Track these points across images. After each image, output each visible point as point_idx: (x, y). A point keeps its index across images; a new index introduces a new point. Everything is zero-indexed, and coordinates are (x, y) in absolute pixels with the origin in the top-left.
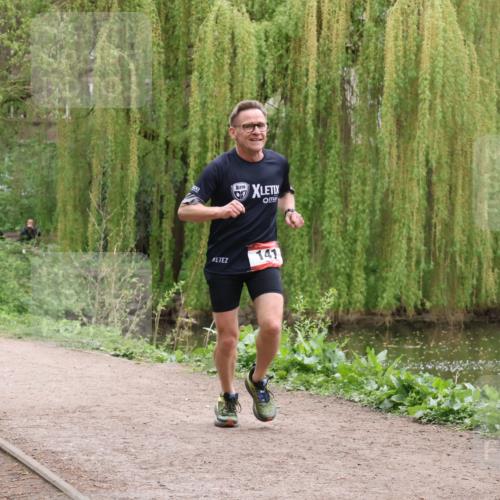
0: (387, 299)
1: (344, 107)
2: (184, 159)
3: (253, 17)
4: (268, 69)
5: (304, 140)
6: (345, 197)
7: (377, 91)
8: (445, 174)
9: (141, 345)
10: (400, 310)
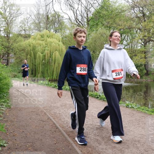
0: (54, 78)
1: (50, 62)
2: (36, 66)
3: (42, 54)
4: (43, 58)
5: (46, 64)
6: (50, 69)
7: (52, 60)
8: (58, 67)
9: (32, 82)
10: (55, 79)
